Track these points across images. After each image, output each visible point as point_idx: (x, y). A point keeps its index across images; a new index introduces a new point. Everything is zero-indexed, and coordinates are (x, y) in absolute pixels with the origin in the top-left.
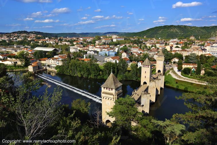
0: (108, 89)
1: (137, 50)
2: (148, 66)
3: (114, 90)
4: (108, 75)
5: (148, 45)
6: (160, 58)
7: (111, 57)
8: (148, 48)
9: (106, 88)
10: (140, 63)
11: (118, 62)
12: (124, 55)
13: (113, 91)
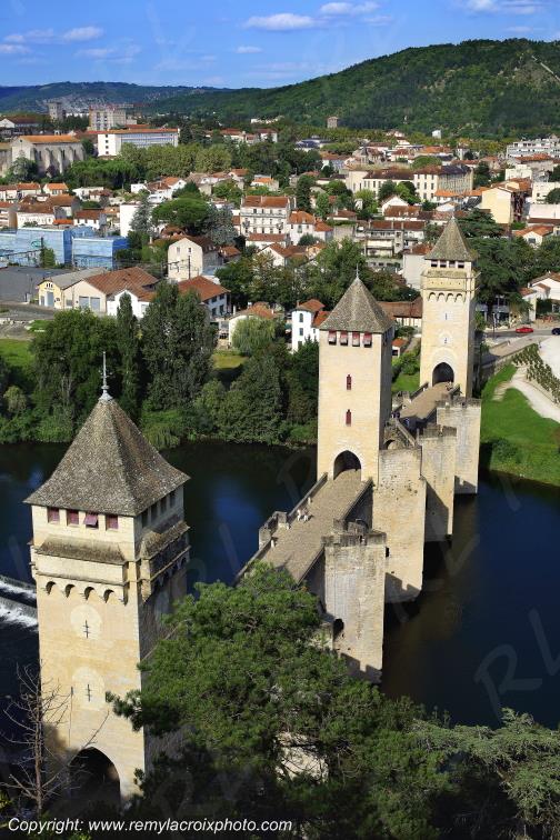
0: (82, 516)
1: (275, 222)
2: (368, 334)
3: (127, 525)
4: (67, 412)
5: (356, 181)
6: (448, 275)
7: (87, 273)
8: (359, 204)
9: (63, 514)
10: (308, 317)
11: (139, 309)
12: (186, 260)
13: (123, 535)
